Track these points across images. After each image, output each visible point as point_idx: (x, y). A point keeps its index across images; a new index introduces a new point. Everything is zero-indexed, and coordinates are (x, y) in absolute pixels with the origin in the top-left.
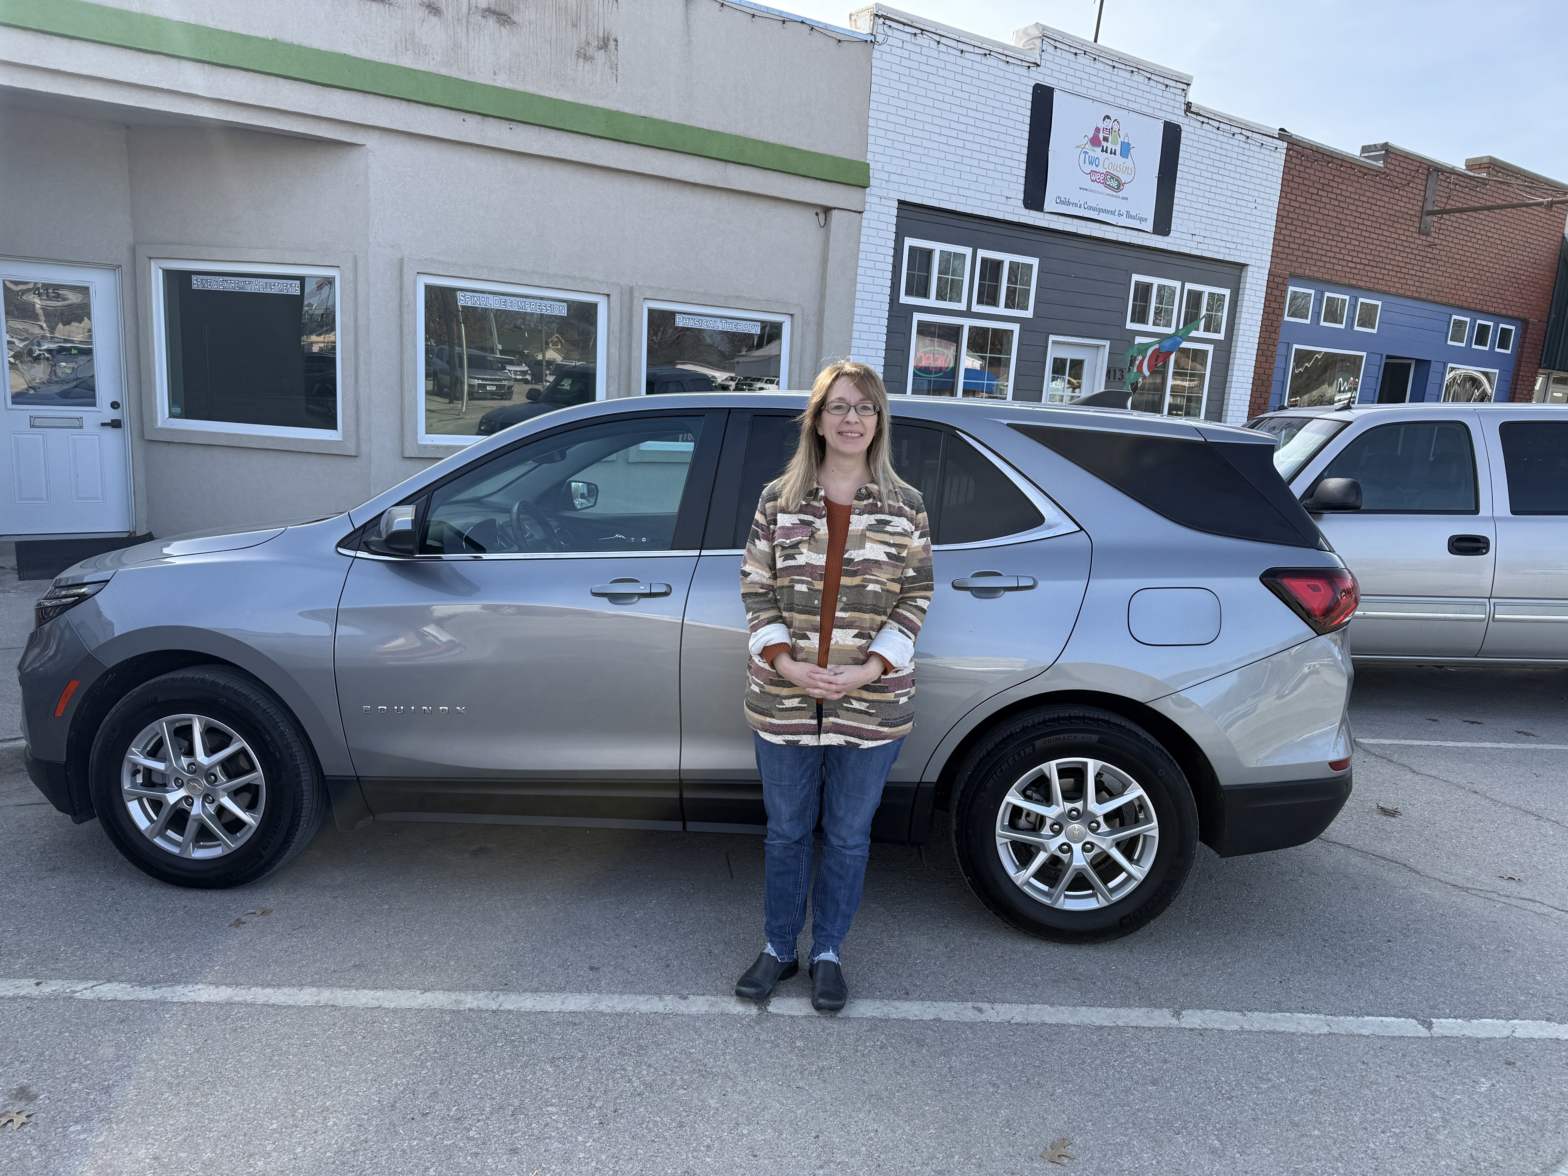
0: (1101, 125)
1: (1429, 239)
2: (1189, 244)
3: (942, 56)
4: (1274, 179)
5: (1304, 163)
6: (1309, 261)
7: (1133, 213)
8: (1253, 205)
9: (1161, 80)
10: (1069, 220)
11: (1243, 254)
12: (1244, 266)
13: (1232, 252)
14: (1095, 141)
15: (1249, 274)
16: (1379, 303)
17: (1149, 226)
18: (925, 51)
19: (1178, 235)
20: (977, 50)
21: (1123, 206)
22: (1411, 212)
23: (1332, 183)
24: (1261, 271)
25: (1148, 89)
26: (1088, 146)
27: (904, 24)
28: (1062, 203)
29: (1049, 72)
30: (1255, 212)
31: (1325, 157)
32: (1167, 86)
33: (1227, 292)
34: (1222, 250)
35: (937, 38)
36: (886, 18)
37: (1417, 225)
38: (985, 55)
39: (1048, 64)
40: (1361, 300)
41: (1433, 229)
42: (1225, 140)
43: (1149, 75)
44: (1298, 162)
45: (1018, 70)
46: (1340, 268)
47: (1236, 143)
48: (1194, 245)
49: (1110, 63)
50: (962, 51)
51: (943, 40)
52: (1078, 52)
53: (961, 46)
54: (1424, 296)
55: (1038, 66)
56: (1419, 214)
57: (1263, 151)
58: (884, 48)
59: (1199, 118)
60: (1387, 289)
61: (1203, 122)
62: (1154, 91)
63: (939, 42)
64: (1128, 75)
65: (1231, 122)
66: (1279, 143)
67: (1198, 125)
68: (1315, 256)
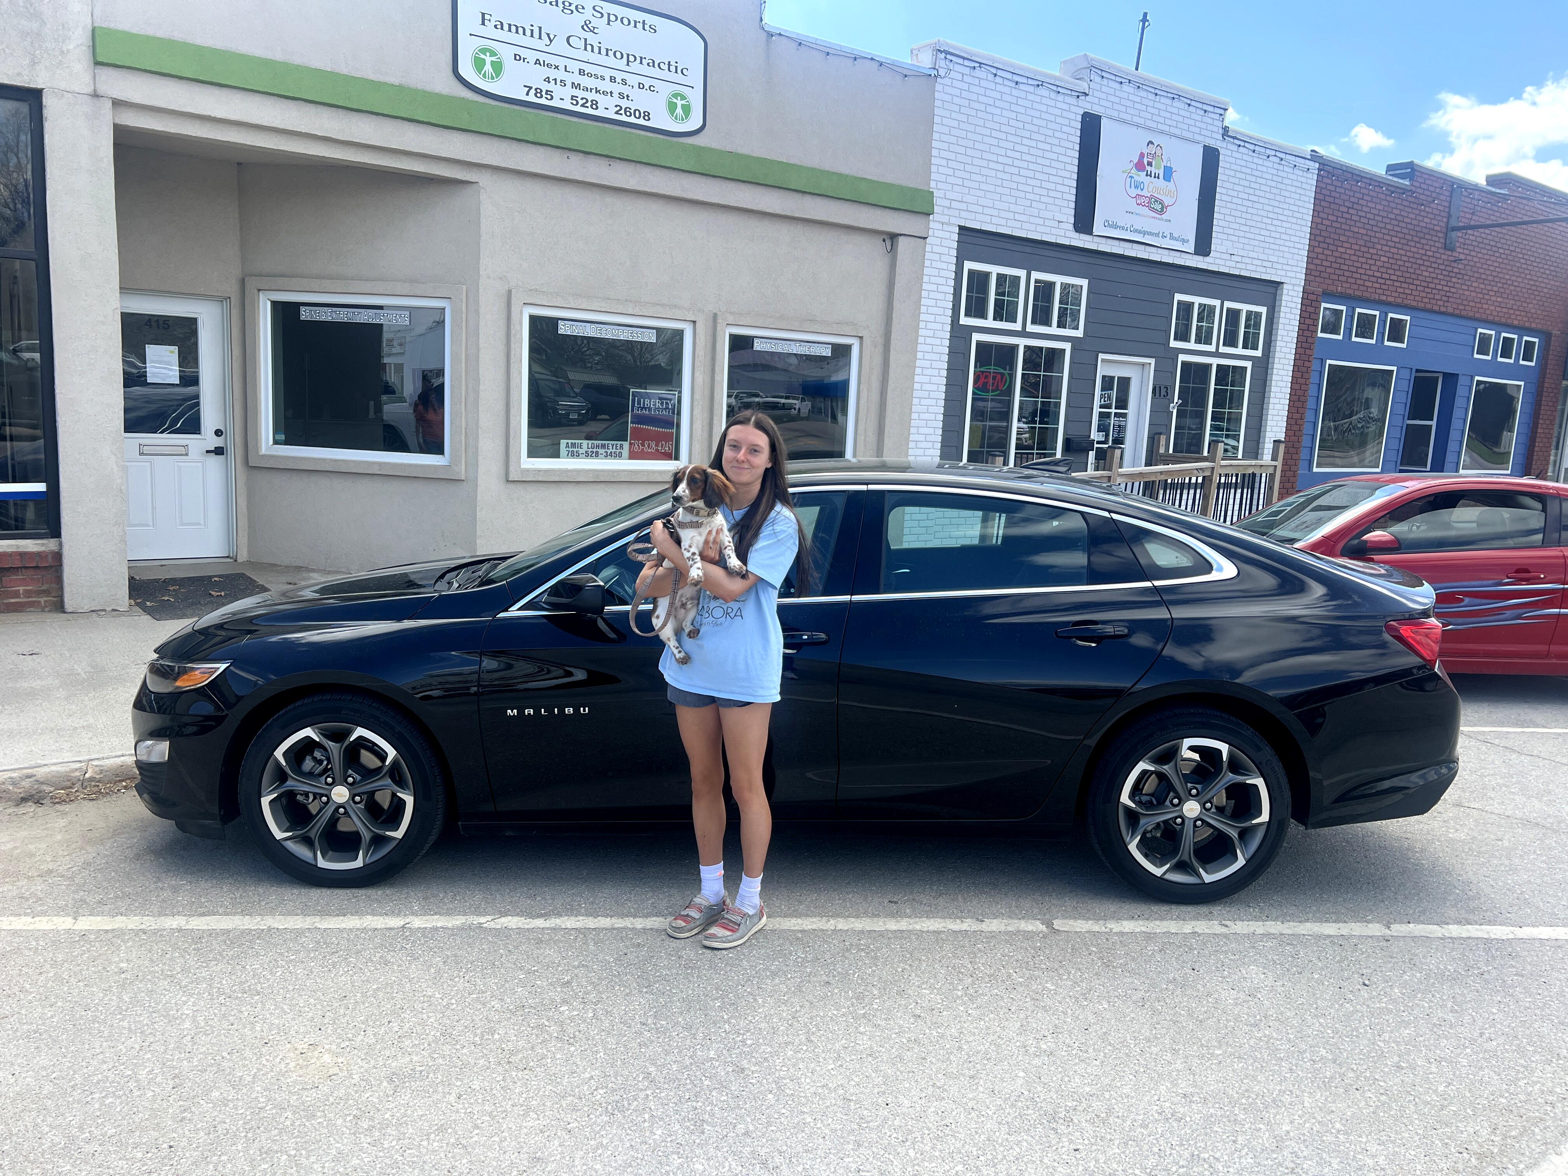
0: (1145, 151)
1: (1455, 254)
2: (1228, 263)
3: (999, 88)
4: (1307, 199)
5: (1335, 183)
6: (1341, 278)
7: (1175, 235)
9: (1200, 105)
10: (1116, 243)
11: (1279, 272)
12: (1278, 285)
13: (1269, 271)
14: (1140, 166)
15: (1285, 292)
16: (1408, 318)
17: (1191, 247)
18: (983, 83)
19: (1218, 255)
20: (1030, 82)
21: (1166, 228)
22: (1436, 228)
23: (1361, 202)
24: (1296, 288)
25: (1187, 114)
26: (1134, 171)
27: (964, 58)
28: (1110, 226)
29: (1096, 101)
30: (1289, 232)
31: (1355, 177)
32: (1205, 111)
33: (1263, 310)
34: (1259, 269)
35: (994, 71)
36: (947, 53)
37: (1442, 240)
38: (1038, 85)
39: (1096, 94)
40: (1390, 315)
41: (1458, 244)
42: (1260, 161)
43: (1189, 102)
44: (1328, 181)
45: (1069, 100)
46: (1370, 284)
47: (1270, 164)
48: (1233, 264)
49: (1153, 90)
50: (1017, 83)
51: (1000, 73)
52: (1123, 81)
53: (1016, 78)
54: (1450, 310)
55: (1086, 95)
56: (1444, 230)
57: (1296, 171)
58: (947, 81)
59: (1236, 141)
60: (1415, 304)
61: (1239, 146)
62: (1194, 116)
63: (995, 75)
64: (1169, 102)
65: (1267, 145)
66: (1311, 163)
67: (1235, 148)
68: (1346, 274)
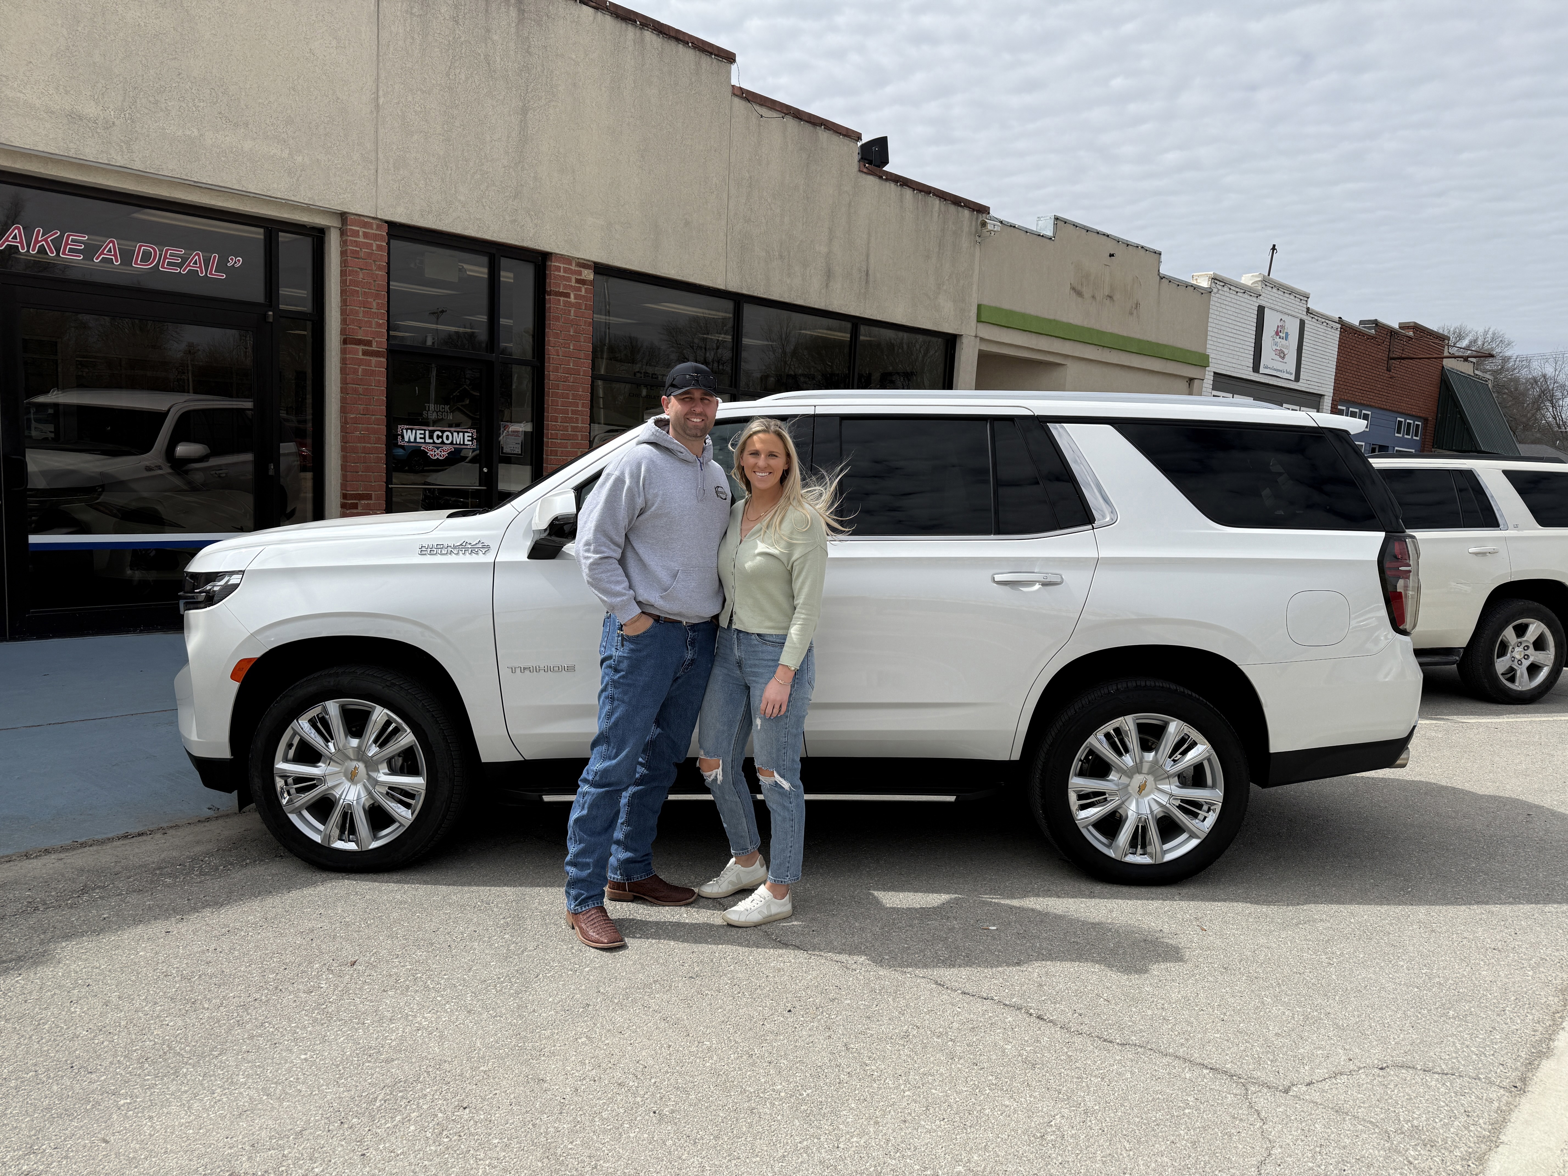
0: (1279, 325)
1: (1391, 373)
2: (1305, 385)
3: (1231, 296)
4: (1336, 346)
5: (1346, 335)
6: (1348, 391)
7: (1288, 372)
8: (1327, 361)
9: (1300, 297)
10: (1267, 377)
11: (1324, 389)
12: (1321, 396)
13: (1320, 388)
14: (1277, 333)
15: (1326, 401)
16: (1370, 413)
17: (1292, 377)
18: (1227, 294)
19: (1302, 382)
20: (1240, 290)
21: (1284, 367)
22: (1383, 359)
23: (1356, 346)
24: (1330, 399)
25: (1294, 302)
26: (1276, 336)
27: (1220, 281)
28: (1265, 367)
29: (1263, 299)
30: (1328, 365)
31: (1353, 330)
32: (1303, 300)
35: (1230, 286)
36: (1214, 279)
37: (1385, 366)
38: (1244, 293)
39: (1263, 294)
40: (1363, 411)
41: (1392, 367)
42: (1319, 326)
43: (1297, 295)
44: (1344, 334)
45: (1251, 298)
46: (1357, 394)
47: (1323, 327)
48: (1307, 386)
49: (1284, 290)
50: (1237, 292)
51: (1232, 287)
52: (1274, 286)
53: (1236, 290)
54: (1387, 406)
55: (1259, 295)
56: (1387, 359)
57: (1333, 330)
58: (1214, 294)
59: (1312, 316)
60: (1374, 404)
61: (1313, 318)
62: (1297, 303)
63: (1230, 289)
64: (1289, 296)
65: (1323, 316)
66: (1337, 325)
67: (1310, 319)
68: (1349, 388)
